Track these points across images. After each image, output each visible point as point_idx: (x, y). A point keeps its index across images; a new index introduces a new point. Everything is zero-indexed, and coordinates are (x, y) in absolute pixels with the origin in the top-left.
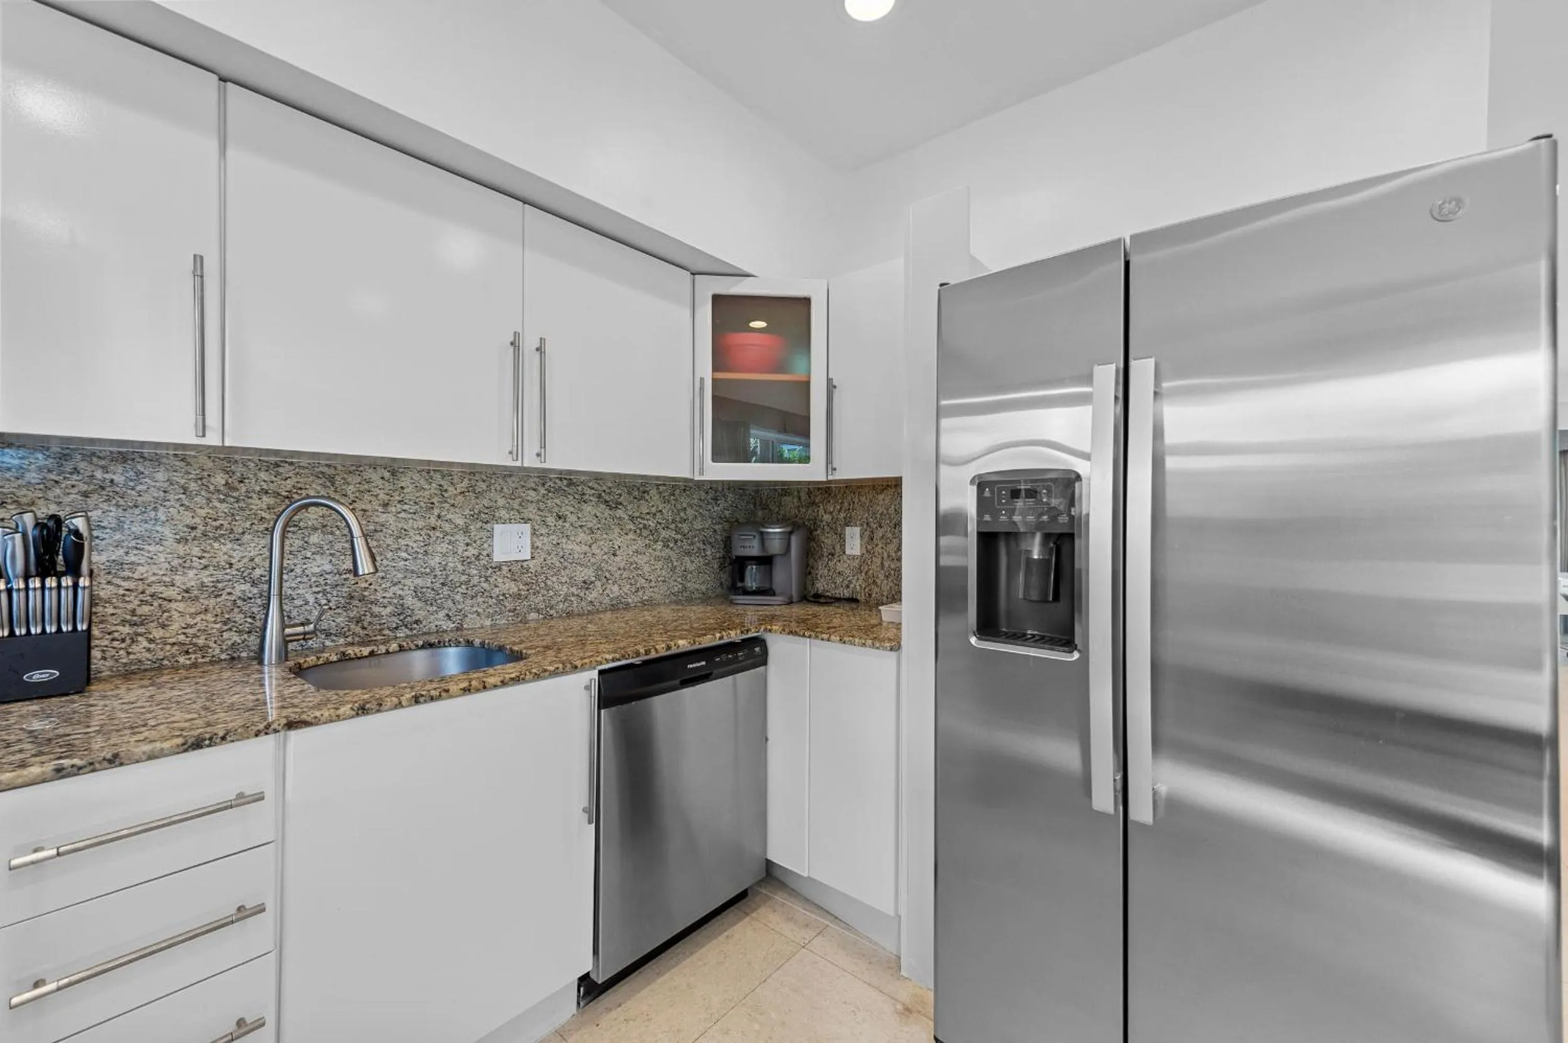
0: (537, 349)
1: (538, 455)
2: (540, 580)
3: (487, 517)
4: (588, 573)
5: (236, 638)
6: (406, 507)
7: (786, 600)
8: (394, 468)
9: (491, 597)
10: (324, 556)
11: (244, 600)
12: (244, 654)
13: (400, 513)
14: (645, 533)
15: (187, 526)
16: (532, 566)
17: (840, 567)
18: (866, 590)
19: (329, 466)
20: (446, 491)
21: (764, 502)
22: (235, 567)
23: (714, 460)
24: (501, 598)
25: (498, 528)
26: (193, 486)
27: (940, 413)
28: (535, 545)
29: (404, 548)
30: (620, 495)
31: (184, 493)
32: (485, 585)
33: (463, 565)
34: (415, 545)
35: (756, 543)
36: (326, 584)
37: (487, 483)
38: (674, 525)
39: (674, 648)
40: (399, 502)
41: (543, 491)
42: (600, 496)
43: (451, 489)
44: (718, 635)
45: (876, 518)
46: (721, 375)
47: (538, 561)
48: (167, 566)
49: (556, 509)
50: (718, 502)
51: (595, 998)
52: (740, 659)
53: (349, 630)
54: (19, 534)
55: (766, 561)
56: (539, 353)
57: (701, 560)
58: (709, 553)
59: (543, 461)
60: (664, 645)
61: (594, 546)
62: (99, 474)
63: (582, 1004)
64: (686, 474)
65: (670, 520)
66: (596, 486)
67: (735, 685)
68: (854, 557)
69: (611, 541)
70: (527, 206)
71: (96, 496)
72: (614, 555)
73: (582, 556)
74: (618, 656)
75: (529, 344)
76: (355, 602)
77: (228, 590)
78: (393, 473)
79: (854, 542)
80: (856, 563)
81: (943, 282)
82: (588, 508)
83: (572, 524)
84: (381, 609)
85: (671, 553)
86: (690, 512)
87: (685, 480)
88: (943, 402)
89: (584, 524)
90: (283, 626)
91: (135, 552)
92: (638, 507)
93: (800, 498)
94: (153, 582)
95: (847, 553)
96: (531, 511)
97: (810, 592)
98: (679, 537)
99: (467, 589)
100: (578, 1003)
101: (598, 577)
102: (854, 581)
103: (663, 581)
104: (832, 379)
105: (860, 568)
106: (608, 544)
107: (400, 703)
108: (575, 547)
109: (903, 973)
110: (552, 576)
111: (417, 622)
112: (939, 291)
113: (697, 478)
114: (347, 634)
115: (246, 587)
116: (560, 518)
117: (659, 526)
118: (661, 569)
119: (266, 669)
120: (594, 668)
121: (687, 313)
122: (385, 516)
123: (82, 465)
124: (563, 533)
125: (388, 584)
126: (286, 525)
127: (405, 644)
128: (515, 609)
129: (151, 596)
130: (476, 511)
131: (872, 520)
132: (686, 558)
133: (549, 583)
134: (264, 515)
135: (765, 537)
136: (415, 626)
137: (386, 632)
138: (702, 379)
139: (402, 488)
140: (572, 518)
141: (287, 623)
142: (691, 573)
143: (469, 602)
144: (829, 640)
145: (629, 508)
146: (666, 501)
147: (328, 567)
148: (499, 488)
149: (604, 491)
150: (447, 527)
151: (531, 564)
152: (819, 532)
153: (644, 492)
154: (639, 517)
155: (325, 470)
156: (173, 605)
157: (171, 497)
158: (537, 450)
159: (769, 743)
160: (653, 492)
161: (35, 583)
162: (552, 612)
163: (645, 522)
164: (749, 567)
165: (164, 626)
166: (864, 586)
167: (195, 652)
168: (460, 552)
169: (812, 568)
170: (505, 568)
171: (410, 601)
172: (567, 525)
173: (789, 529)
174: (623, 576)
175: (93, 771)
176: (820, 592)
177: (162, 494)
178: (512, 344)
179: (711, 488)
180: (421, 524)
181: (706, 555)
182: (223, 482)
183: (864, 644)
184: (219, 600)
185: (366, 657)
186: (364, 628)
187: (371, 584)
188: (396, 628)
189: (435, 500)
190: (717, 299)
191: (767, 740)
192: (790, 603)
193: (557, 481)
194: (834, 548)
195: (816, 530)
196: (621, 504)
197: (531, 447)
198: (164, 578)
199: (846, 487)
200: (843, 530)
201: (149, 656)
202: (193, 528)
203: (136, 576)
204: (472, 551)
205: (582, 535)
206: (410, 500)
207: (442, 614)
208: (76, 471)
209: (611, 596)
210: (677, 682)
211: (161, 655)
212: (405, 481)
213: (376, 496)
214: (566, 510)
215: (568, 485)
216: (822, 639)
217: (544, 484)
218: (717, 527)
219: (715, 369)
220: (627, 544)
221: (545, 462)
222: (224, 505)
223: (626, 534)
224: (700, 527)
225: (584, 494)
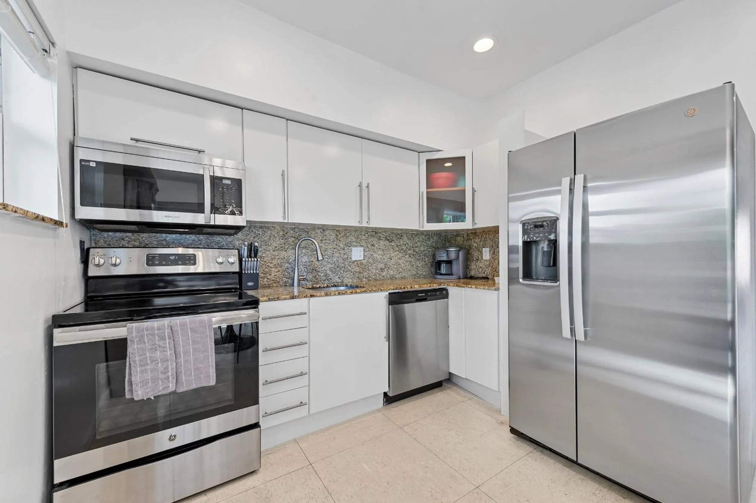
0: (367, 187)
1: (367, 222)
2: (366, 267)
3: (349, 245)
4: (382, 266)
5: (286, 280)
6: (327, 241)
7: (457, 277)
8: (324, 228)
9: (352, 272)
10: (306, 257)
11: (288, 269)
12: (288, 285)
13: (325, 243)
14: (402, 251)
15: (275, 246)
16: (364, 262)
17: (481, 265)
18: (492, 274)
19: (307, 228)
20: (338, 236)
21: (449, 240)
22: (285, 259)
23: (427, 223)
24: (355, 272)
25: (353, 249)
26: (276, 235)
27: (509, 200)
28: (365, 255)
29: (327, 255)
30: (393, 237)
31: (274, 237)
32: (350, 268)
33: (343, 261)
34: (330, 254)
35: (445, 255)
36: (307, 265)
37: (350, 233)
38: (412, 249)
39: (413, 288)
40: (325, 240)
41: (367, 236)
42: (386, 238)
43: (339, 235)
44: (429, 285)
45: (496, 244)
46: (430, 190)
47: (366, 260)
48: (270, 258)
49: (371, 243)
50: (430, 240)
51: (389, 404)
52: (438, 295)
53: (313, 280)
54: (246, 247)
55: (449, 262)
56: (367, 188)
57: (424, 263)
58: (426, 260)
59: (369, 224)
60: (410, 286)
61: (384, 256)
62: (257, 232)
63: (385, 404)
64: (417, 228)
65: (411, 247)
66: (384, 234)
67: (436, 304)
68: (487, 261)
69: (390, 254)
70: (363, 139)
71: (256, 238)
72: (391, 259)
73: (380, 259)
74: (394, 288)
75: (364, 185)
76: (314, 271)
77: (284, 266)
78: (323, 231)
79: (486, 254)
80: (488, 263)
81: (510, 150)
82: (382, 242)
83: (377, 248)
84: (321, 274)
85: (412, 259)
86: (419, 244)
87: (417, 230)
88: (510, 195)
89: (380, 248)
90: (299, 276)
91: (264, 254)
92: (399, 242)
93: (463, 237)
94: (268, 262)
95: (484, 259)
96: (363, 243)
97: (468, 276)
98: (414, 253)
99: (344, 269)
100: (384, 404)
101: (385, 267)
102: (487, 271)
103: (409, 270)
104: (474, 188)
105: (489, 265)
106: (389, 255)
107: (335, 294)
108: (378, 256)
109: (502, 414)
110: (370, 266)
111: (331, 279)
112: (508, 154)
113: (421, 229)
114: (312, 281)
115: (288, 265)
116: (373, 245)
117: (407, 249)
118: (408, 266)
119: (295, 288)
120: (387, 291)
121: (417, 167)
122: (321, 244)
123: (253, 230)
124: (373, 251)
125: (323, 266)
126: (299, 247)
127: (328, 285)
128: (359, 277)
129: (268, 266)
130: (347, 243)
131: (494, 245)
132: (418, 262)
133: (370, 268)
134: (292, 243)
135: (449, 252)
136: (330, 280)
137: (322, 281)
138: (422, 192)
139: (326, 235)
140: (377, 246)
141: (300, 275)
142: (419, 267)
143: (345, 273)
144: (471, 287)
145: (396, 242)
146: (409, 239)
147: (307, 260)
148: (353, 235)
149: (387, 236)
150: (339, 248)
151: (363, 261)
152: (472, 251)
153: (401, 236)
154: (400, 245)
155: (306, 230)
156: (272, 269)
157: (272, 238)
158: (367, 220)
159: (449, 328)
160: (405, 236)
161: (250, 259)
162: (370, 279)
163: (402, 247)
164: (443, 265)
165: (270, 275)
166: (491, 272)
167: (277, 283)
168: (342, 256)
169: (469, 266)
170: (356, 263)
171: (328, 272)
172: (375, 248)
173: (458, 249)
174: (395, 267)
175: (275, 300)
176: (472, 275)
177: (269, 237)
178: (359, 186)
179: (427, 234)
180: (331, 247)
181: (425, 261)
182: (282, 234)
183: (485, 288)
184: (282, 268)
185: (318, 288)
186: (317, 280)
187: (318, 266)
188: (325, 280)
189: (335, 239)
190: (428, 161)
191: (448, 327)
192: (459, 278)
193: (371, 232)
194: (478, 257)
195: (471, 250)
196: (393, 240)
197: (365, 219)
198: (270, 261)
199: (483, 232)
200: (482, 249)
201: (267, 283)
202: (276, 247)
203: (264, 260)
204: (345, 257)
205: (380, 252)
206: (328, 239)
207: (337, 277)
208: (252, 231)
209: (390, 274)
210: (415, 300)
211: (270, 283)
212: (326, 233)
213: (319, 238)
214: (375, 242)
215: (375, 234)
216: (469, 287)
217: (367, 234)
218: (430, 250)
219: (427, 188)
220: (395, 255)
221: (370, 224)
222: (282, 240)
223: (395, 252)
224: (423, 250)
225: (380, 237)
